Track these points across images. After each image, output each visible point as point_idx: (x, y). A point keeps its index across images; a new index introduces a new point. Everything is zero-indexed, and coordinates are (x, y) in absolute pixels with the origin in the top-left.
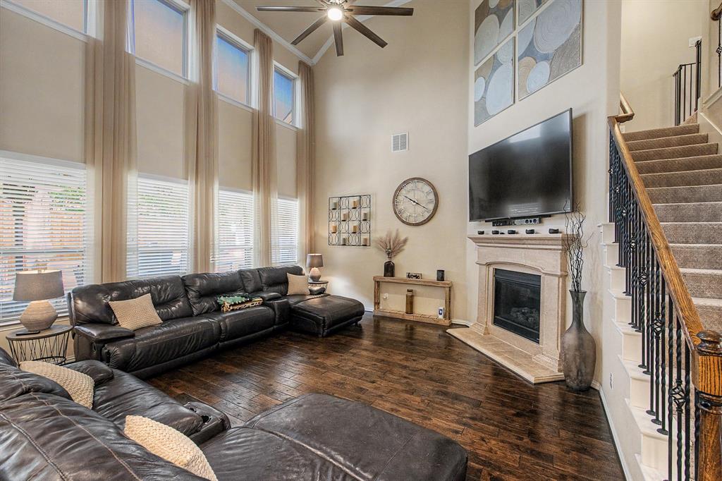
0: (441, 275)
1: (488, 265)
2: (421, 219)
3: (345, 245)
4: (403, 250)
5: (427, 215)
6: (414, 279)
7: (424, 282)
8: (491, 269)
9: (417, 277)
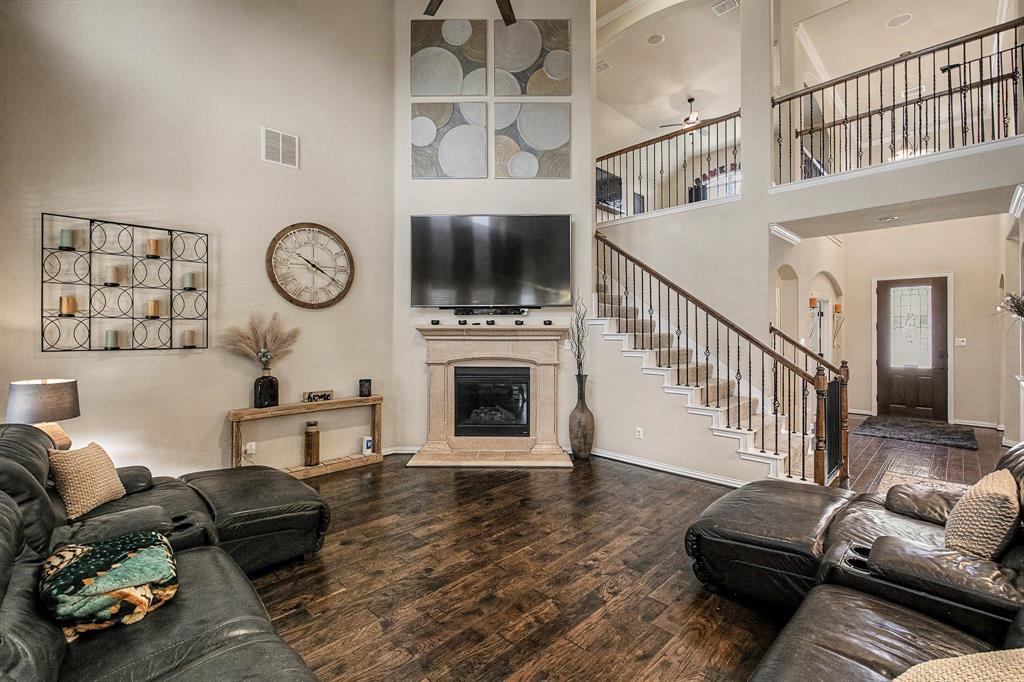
0: (365, 387)
1: (449, 363)
2: (323, 298)
3: (117, 349)
4: (291, 351)
5: (335, 292)
6: (321, 401)
7: (337, 403)
8: (451, 369)
9: (326, 397)
